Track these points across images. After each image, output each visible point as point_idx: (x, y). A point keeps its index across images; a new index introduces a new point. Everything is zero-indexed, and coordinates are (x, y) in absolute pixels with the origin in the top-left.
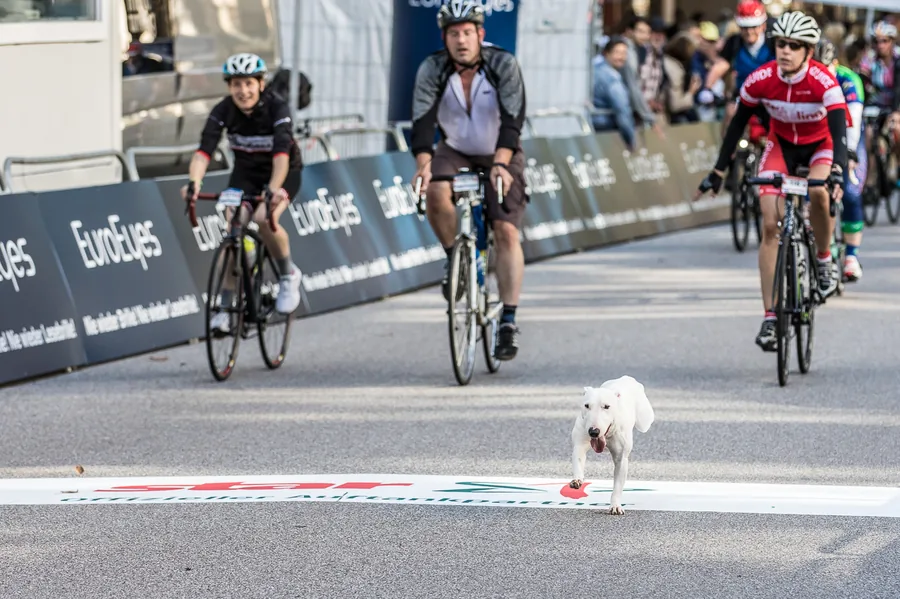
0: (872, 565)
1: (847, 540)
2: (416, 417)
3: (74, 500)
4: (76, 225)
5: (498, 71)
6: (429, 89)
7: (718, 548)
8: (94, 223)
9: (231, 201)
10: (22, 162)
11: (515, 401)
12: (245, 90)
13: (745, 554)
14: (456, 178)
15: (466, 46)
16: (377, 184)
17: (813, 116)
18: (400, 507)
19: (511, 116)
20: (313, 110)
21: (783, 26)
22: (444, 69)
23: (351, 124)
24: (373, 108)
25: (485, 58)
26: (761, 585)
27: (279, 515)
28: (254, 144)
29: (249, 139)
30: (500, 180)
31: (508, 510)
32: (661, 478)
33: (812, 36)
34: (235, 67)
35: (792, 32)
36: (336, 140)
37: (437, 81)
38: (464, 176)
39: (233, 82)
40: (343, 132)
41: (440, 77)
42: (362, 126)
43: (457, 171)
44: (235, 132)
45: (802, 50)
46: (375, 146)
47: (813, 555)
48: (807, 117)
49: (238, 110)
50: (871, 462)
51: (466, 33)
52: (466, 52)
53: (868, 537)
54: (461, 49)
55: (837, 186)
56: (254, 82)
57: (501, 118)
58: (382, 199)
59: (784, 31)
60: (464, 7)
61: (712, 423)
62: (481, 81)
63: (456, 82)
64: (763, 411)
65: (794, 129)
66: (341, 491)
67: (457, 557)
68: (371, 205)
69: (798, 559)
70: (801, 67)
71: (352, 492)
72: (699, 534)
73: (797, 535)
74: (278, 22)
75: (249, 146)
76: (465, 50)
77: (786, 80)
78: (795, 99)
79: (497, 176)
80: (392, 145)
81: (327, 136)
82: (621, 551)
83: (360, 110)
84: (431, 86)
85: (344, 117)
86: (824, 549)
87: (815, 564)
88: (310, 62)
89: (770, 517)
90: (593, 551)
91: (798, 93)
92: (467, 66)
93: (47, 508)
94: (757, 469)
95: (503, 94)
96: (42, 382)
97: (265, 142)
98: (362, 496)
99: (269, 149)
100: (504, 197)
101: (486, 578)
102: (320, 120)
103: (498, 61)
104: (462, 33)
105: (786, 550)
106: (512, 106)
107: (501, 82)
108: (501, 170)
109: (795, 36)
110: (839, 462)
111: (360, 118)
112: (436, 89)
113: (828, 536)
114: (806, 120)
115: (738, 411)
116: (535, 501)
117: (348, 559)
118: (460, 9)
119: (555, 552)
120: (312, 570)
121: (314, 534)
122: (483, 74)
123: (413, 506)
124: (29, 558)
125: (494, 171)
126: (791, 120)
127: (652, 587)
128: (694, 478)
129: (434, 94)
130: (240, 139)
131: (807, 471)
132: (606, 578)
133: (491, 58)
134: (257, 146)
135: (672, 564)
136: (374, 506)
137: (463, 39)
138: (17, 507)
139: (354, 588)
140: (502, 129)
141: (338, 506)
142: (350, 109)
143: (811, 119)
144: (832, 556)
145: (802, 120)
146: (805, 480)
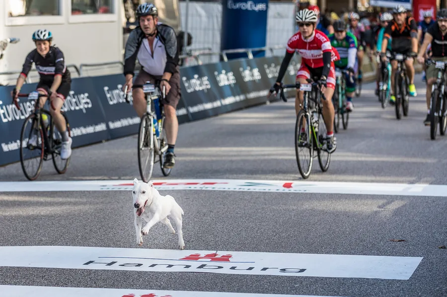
0: (397, 212)
1: (388, 203)
2: (230, 158)
3: (105, 189)
4: (106, 88)
5: (165, 36)
6: (133, 44)
7: (340, 206)
8: (113, 88)
9: (34, 97)
10: (86, 65)
11: (266, 153)
12: (43, 46)
13: (350, 209)
14: (144, 86)
15: (148, 26)
16: (216, 73)
17: (319, 56)
18: (224, 191)
19: (172, 57)
20: (193, 46)
21: (301, 17)
22: (140, 36)
23: (207, 51)
24: (215, 46)
25: (159, 30)
26: (356, 220)
27: (180, 194)
28: (47, 70)
29: (45, 68)
30: (164, 87)
31: (264, 192)
32: (320, 181)
33: (314, 18)
34: (38, 35)
35: (306, 19)
36: (201, 57)
37: (137, 41)
38: (148, 85)
39: (37, 43)
40: (204, 54)
41: (138, 39)
42: (211, 52)
43: (145, 83)
44: (39, 64)
45: (312, 26)
46: (215, 60)
47: (375, 209)
48: (316, 56)
49: (40, 55)
50: (397, 175)
51: (148, 20)
52: (149, 29)
53: (396, 202)
54: (146, 28)
55: (323, 86)
56: (47, 43)
57: (167, 58)
58: (218, 79)
59: (302, 19)
60: (147, 8)
61: (339, 161)
62: (157, 42)
63: (146, 42)
64: (357, 156)
65: (312, 61)
66: (202, 186)
67: (245, 210)
68: (214, 81)
69: (370, 210)
70: (312, 34)
71: (207, 186)
72: (333, 201)
73: (370, 202)
74: (180, 14)
75: (45, 71)
76: (148, 28)
77: (305, 41)
78: (310, 48)
79: (164, 85)
80: (222, 59)
81: (198, 56)
82: (305, 208)
83: (210, 46)
84: (134, 43)
85: (204, 49)
86: (379, 207)
87: (376, 212)
88: (192, 29)
89: (360, 195)
90: (295, 208)
91: (311, 46)
92: (150, 35)
93: (95, 192)
94: (355, 178)
95: (167, 47)
96: (94, 146)
97: (52, 70)
98: (210, 188)
99: (53, 73)
100: (166, 95)
101: (255, 217)
102: (195, 50)
103: (165, 31)
104: (146, 21)
105: (365, 207)
106: (172, 53)
107: (166, 42)
108: (165, 82)
109: (307, 20)
110: (385, 175)
111: (210, 49)
112: (136, 45)
113: (381, 202)
114: (316, 58)
115: (348, 156)
116: (273, 189)
117: (205, 211)
118: (144, 9)
119: (281, 208)
120: (191, 214)
121: (193, 201)
122: (158, 38)
123: (229, 191)
124: (89, 210)
125: (162, 83)
126: (309, 58)
127: (316, 221)
128: (332, 181)
129: (135, 47)
130: (41, 68)
131: (373, 178)
132: (299, 217)
133: (162, 30)
134: (49, 71)
135: (324, 212)
136: (215, 191)
137: (146, 23)
138: (84, 191)
139: (207, 221)
140: (167, 63)
141: (201, 191)
142: (206, 46)
143: (318, 57)
144: (383, 209)
145: (314, 58)
146: (372, 181)
